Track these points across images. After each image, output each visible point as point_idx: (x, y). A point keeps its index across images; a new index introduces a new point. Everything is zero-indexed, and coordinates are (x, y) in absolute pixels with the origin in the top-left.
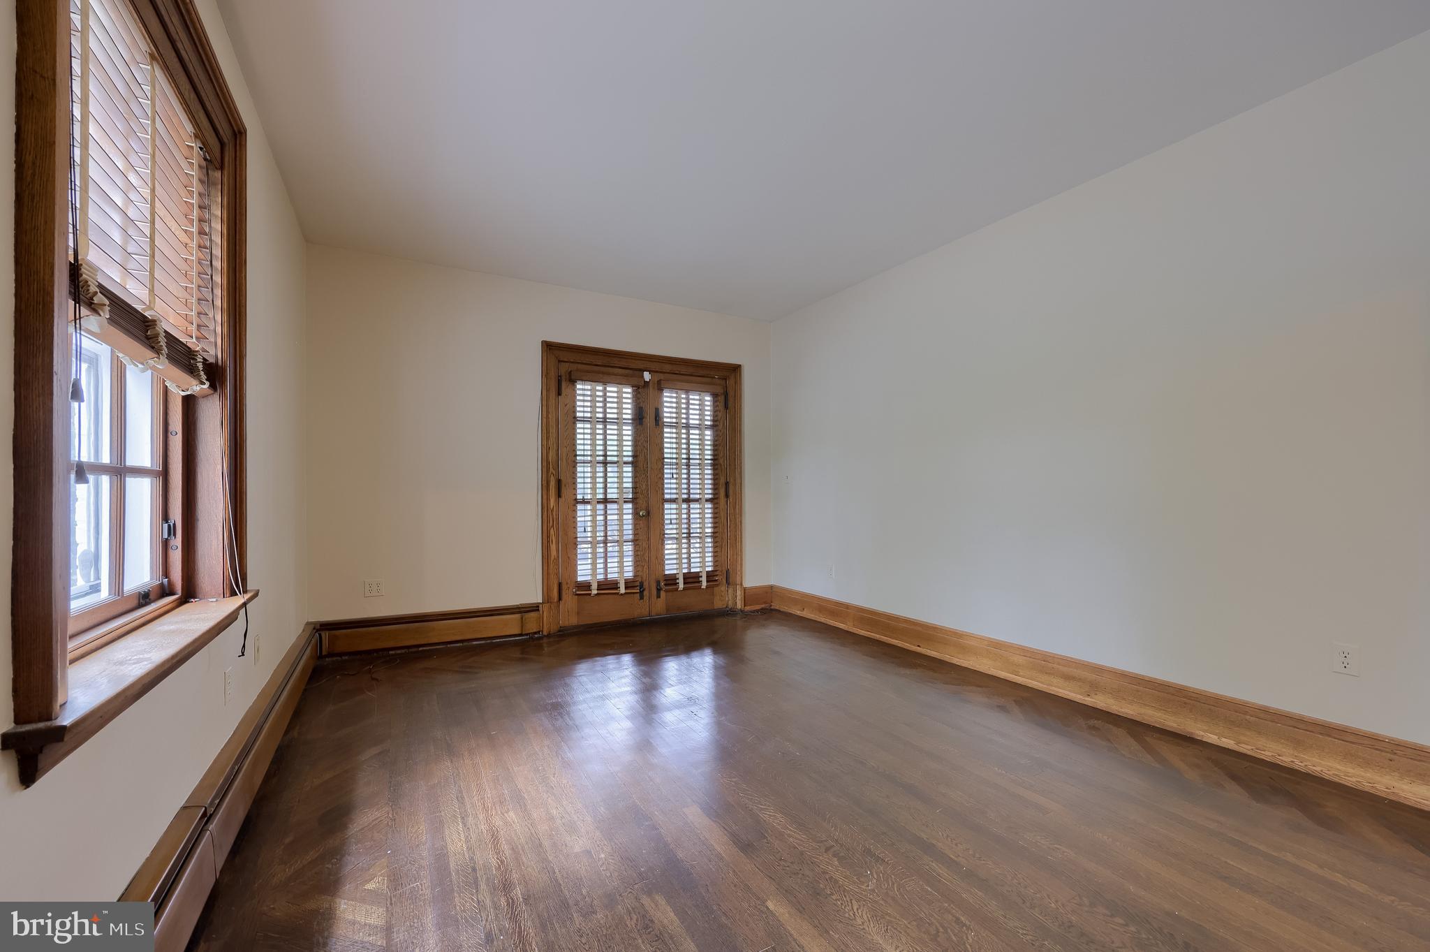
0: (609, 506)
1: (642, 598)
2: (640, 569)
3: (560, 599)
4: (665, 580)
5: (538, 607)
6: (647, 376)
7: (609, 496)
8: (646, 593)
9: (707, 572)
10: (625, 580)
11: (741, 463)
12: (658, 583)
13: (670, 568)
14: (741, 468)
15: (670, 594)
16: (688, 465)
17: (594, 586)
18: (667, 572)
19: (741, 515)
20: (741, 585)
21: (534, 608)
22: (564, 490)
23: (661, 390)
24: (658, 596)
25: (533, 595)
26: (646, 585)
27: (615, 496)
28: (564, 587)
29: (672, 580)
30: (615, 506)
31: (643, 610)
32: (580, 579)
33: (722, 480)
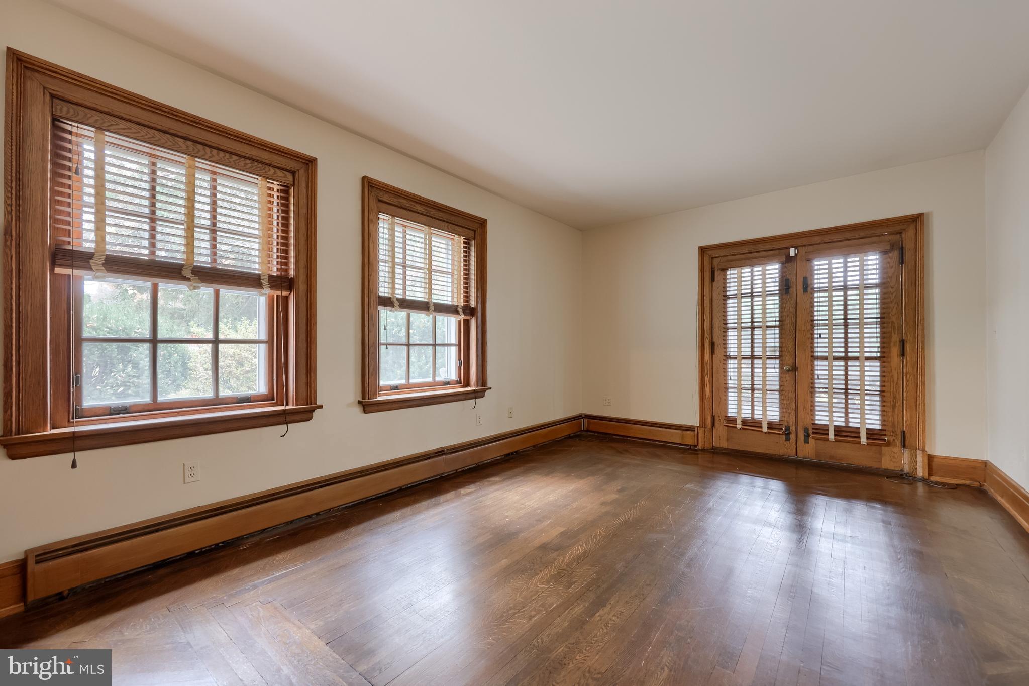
0: (756, 361)
1: (788, 439)
2: (786, 415)
3: (713, 425)
4: (813, 429)
5: (694, 428)
6: (792, 252)
7: (755, 354)
8: (793, 436)
9: (867, 429)
10: (768, 421)
11: (923, 319)
12: (806, 430)
13: (821, 418)
14: (923, 325)
15: (821, 442)
16: (846, 325)
17: (739, 422)
18: (817, 422)
19: (923, 375)
20: (924, 451)
21: (691, 429)
22: (717, 350)
23: (809, 260)
24: (807, 442)
25: (693, 420)
26: (793, 429)
27: (760, 354)
28: (717, 419)
29: (822, 431)
30: (760, 362)
31: (789, 450)
32: (729, 415)
33: (895, 338)
